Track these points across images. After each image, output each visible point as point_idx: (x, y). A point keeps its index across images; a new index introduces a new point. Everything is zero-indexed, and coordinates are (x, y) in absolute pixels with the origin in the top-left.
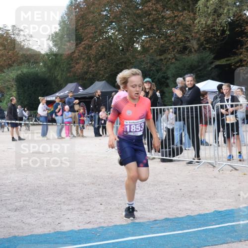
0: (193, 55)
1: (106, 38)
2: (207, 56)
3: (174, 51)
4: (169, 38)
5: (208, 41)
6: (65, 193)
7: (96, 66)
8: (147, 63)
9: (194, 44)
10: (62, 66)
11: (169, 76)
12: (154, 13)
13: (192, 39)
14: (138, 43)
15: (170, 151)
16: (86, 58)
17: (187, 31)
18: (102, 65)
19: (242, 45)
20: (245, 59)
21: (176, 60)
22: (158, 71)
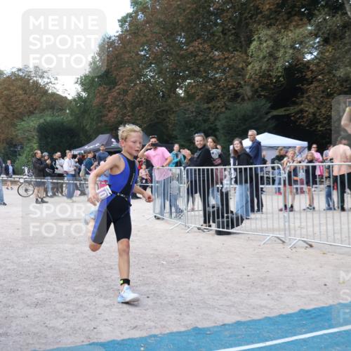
0: (246, 104)
1: (144, 82)
2: (262, 104)
3: (223, 98)
4: (218, 83)
5: (263, 87)
6: (100, 279)
7: (133, 115)
8: (192, 112)
9: (247, 91)
10: (91, 114)
11: (218, 127)
12: (200, 53)
13: (245, 85)
14: (181, 88)
15: (228, 222)
16: (121, 105)
17: (240, 75)
18: (139, 114)
19: (303, 94)
20: (307, 109)
21: (226, 108)
22: (205, 121)
